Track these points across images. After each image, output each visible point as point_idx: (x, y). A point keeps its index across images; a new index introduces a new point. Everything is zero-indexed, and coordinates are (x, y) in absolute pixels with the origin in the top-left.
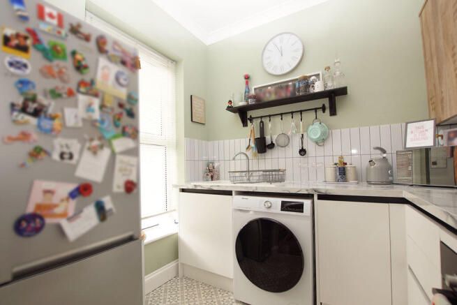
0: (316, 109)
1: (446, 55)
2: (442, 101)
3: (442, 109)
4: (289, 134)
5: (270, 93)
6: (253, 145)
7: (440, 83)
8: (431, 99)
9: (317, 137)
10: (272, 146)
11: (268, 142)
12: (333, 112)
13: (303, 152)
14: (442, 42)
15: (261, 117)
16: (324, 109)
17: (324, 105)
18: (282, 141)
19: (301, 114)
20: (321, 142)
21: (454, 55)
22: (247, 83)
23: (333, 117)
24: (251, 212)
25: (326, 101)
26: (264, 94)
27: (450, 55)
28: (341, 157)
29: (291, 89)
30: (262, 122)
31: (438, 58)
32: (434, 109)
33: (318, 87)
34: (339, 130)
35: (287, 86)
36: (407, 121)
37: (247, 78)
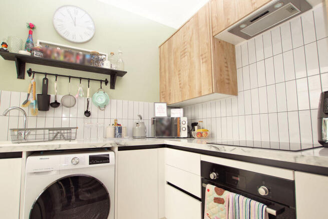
0: (101, 81)
1: (175, 73)
2: (170, 94)
3: (170, 99)
4: (76, 96)
5: (58, 53)
6: (32, 100)
7: (170, 85)
8: (162, 92)
9: (102, 103)
10: (56, 104)
11: (52, 101)
12: (113, 86)
13: (87, 113)
14: (173, 66)
15: (46, 74)
16: (106, 82)
17: (106, 79)
18: (67, 101)
19: (89, 82)
20: (103, 107)
21: (179, 74)
22: (30, 33)
23: (112, 90)
24: (54, 173)
25: (108, 77)
26: (52, 52)
27: (177, 73)
28: (116, 120)
29: (81, 57)
30: (46, 78)
31: (169, 73)
32: (164, 98)
33: (106, 65)
34: (116, 100)
35: (78, 54)
36: (155, 101)
37: (32, 27)
